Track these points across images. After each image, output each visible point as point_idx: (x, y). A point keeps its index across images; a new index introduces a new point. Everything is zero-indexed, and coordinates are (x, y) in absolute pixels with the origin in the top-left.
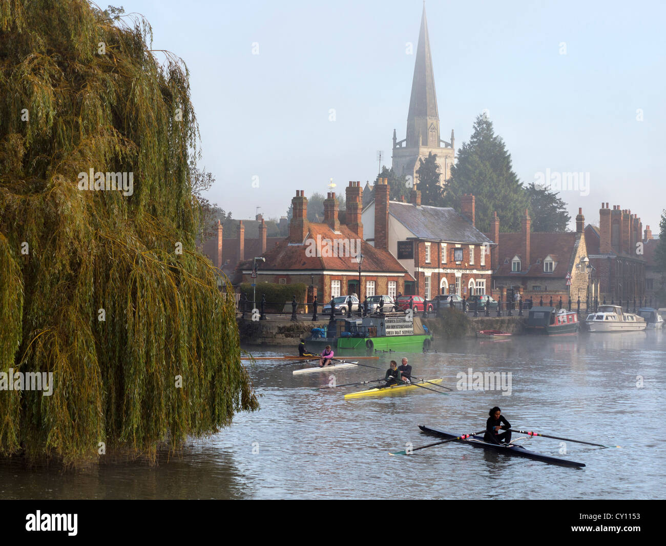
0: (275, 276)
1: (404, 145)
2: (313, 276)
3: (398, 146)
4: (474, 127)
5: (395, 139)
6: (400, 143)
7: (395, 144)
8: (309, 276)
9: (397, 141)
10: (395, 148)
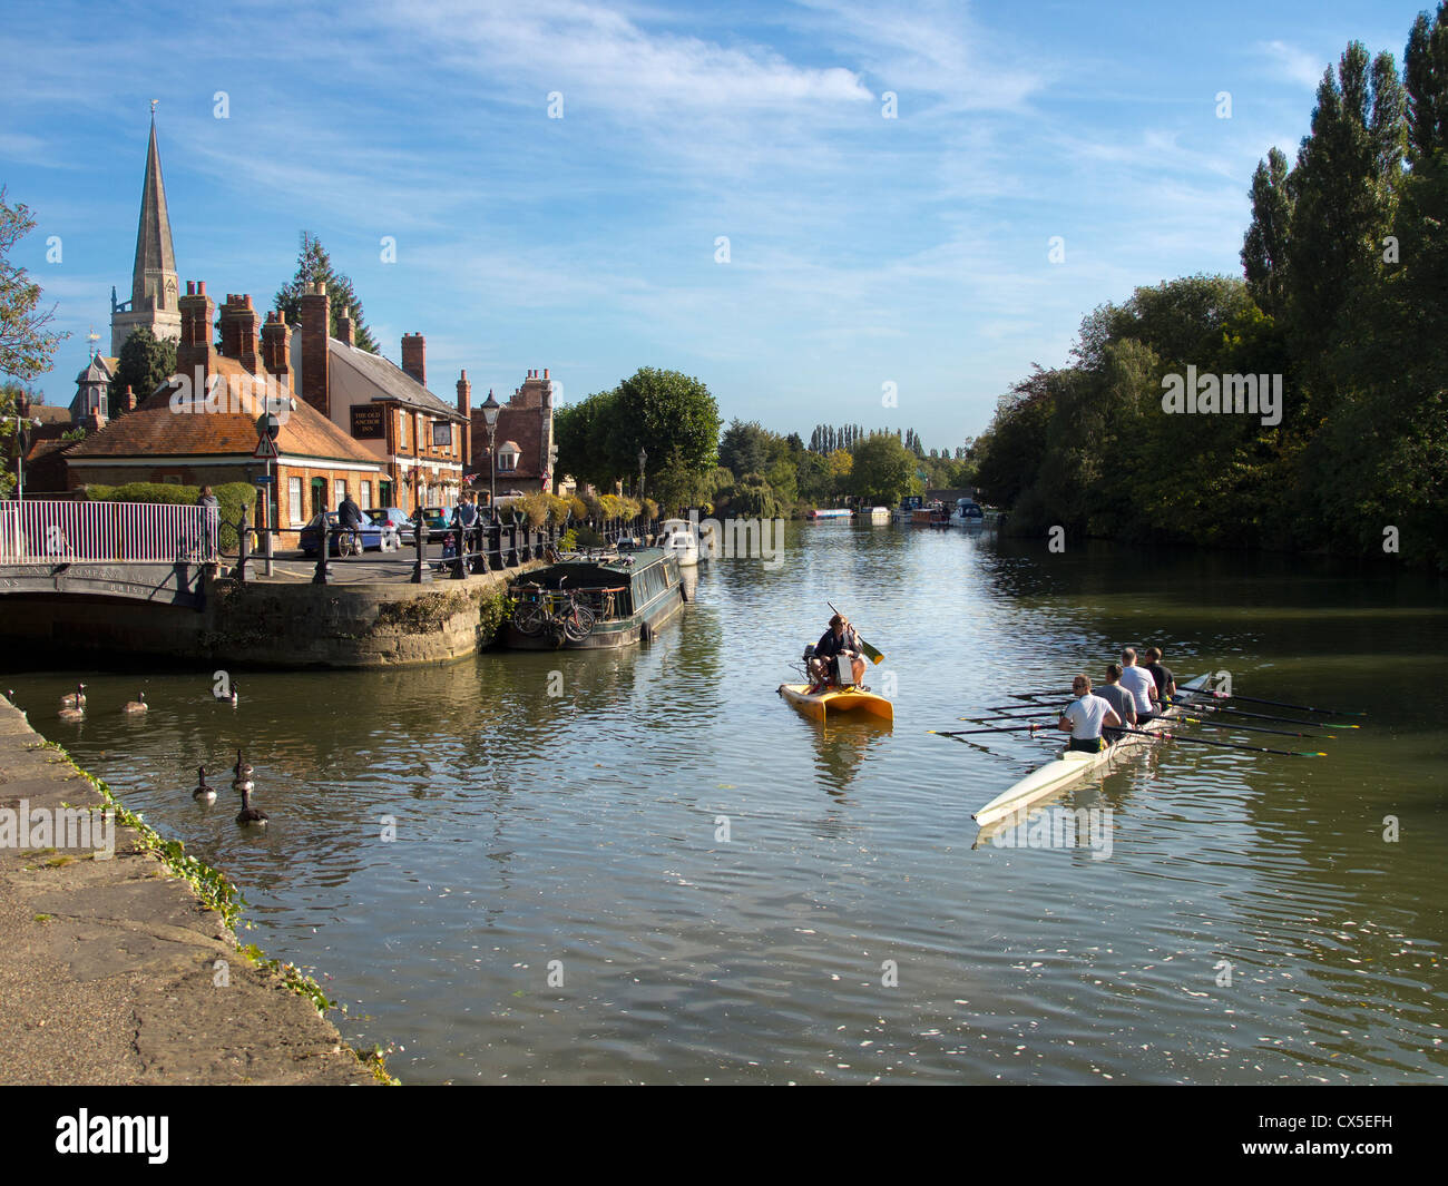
0: (151, 471)
1: (128, 308)
2: (250, 469)
3: (119, 310)
4: (300, 262)
5: (114, 300)
6: (122, 306)
7: (115, 307)
8: (241, 469)
9: (118, 304)
10: (114, 313)
